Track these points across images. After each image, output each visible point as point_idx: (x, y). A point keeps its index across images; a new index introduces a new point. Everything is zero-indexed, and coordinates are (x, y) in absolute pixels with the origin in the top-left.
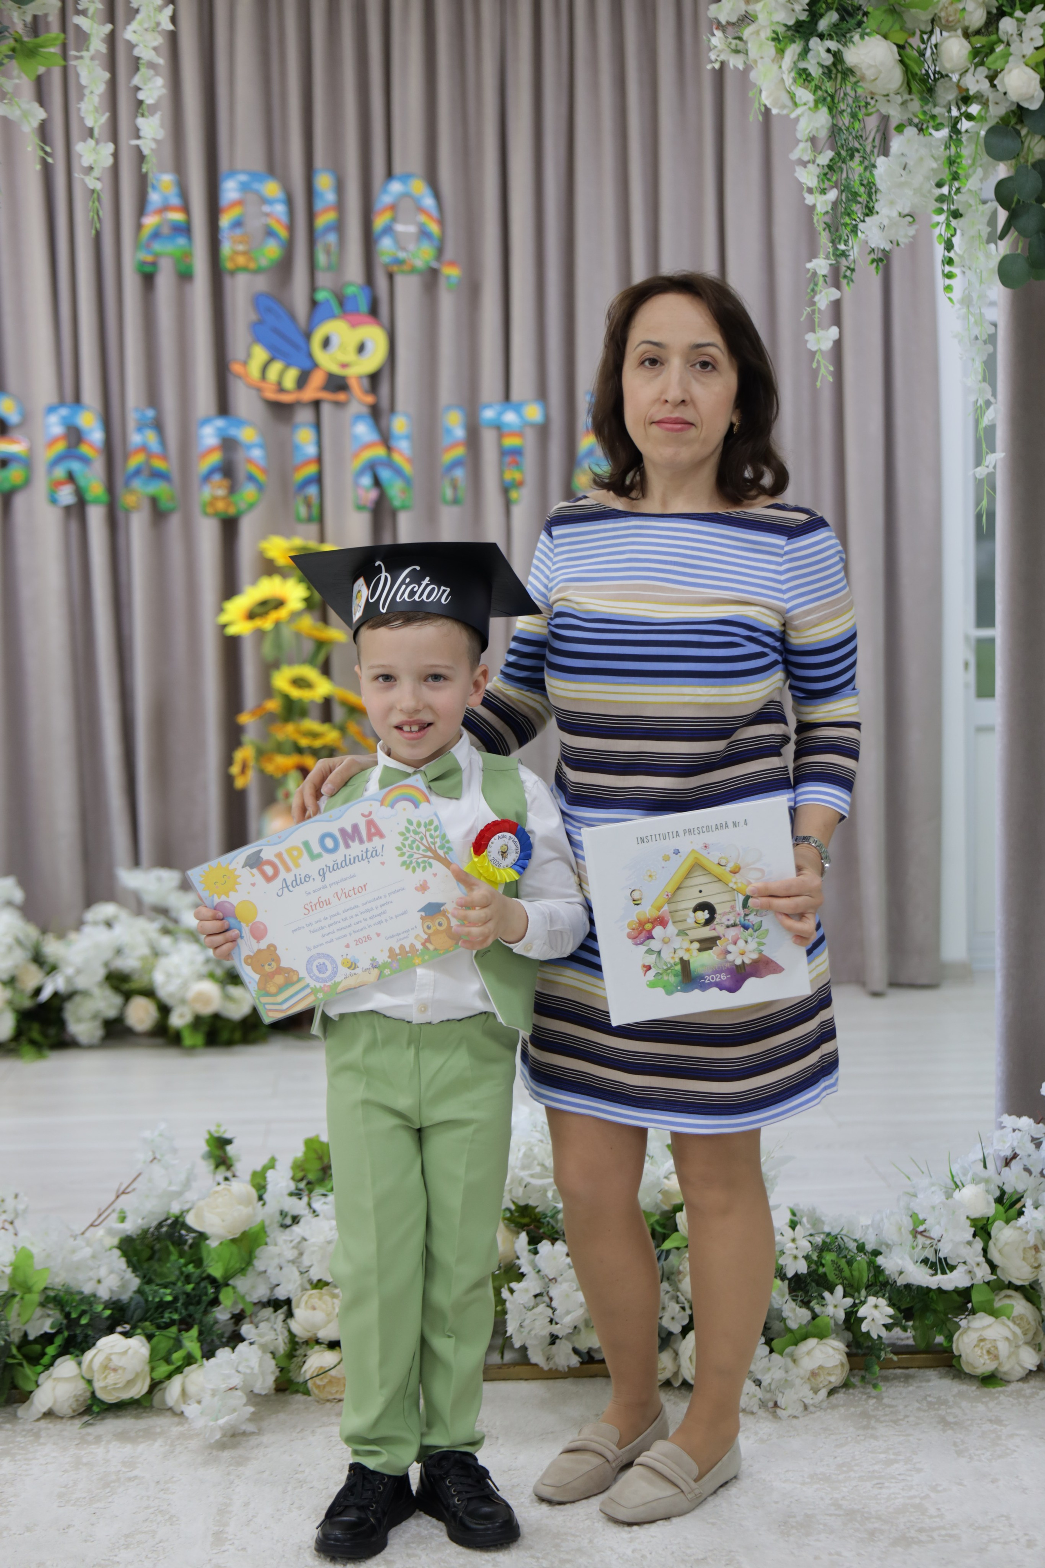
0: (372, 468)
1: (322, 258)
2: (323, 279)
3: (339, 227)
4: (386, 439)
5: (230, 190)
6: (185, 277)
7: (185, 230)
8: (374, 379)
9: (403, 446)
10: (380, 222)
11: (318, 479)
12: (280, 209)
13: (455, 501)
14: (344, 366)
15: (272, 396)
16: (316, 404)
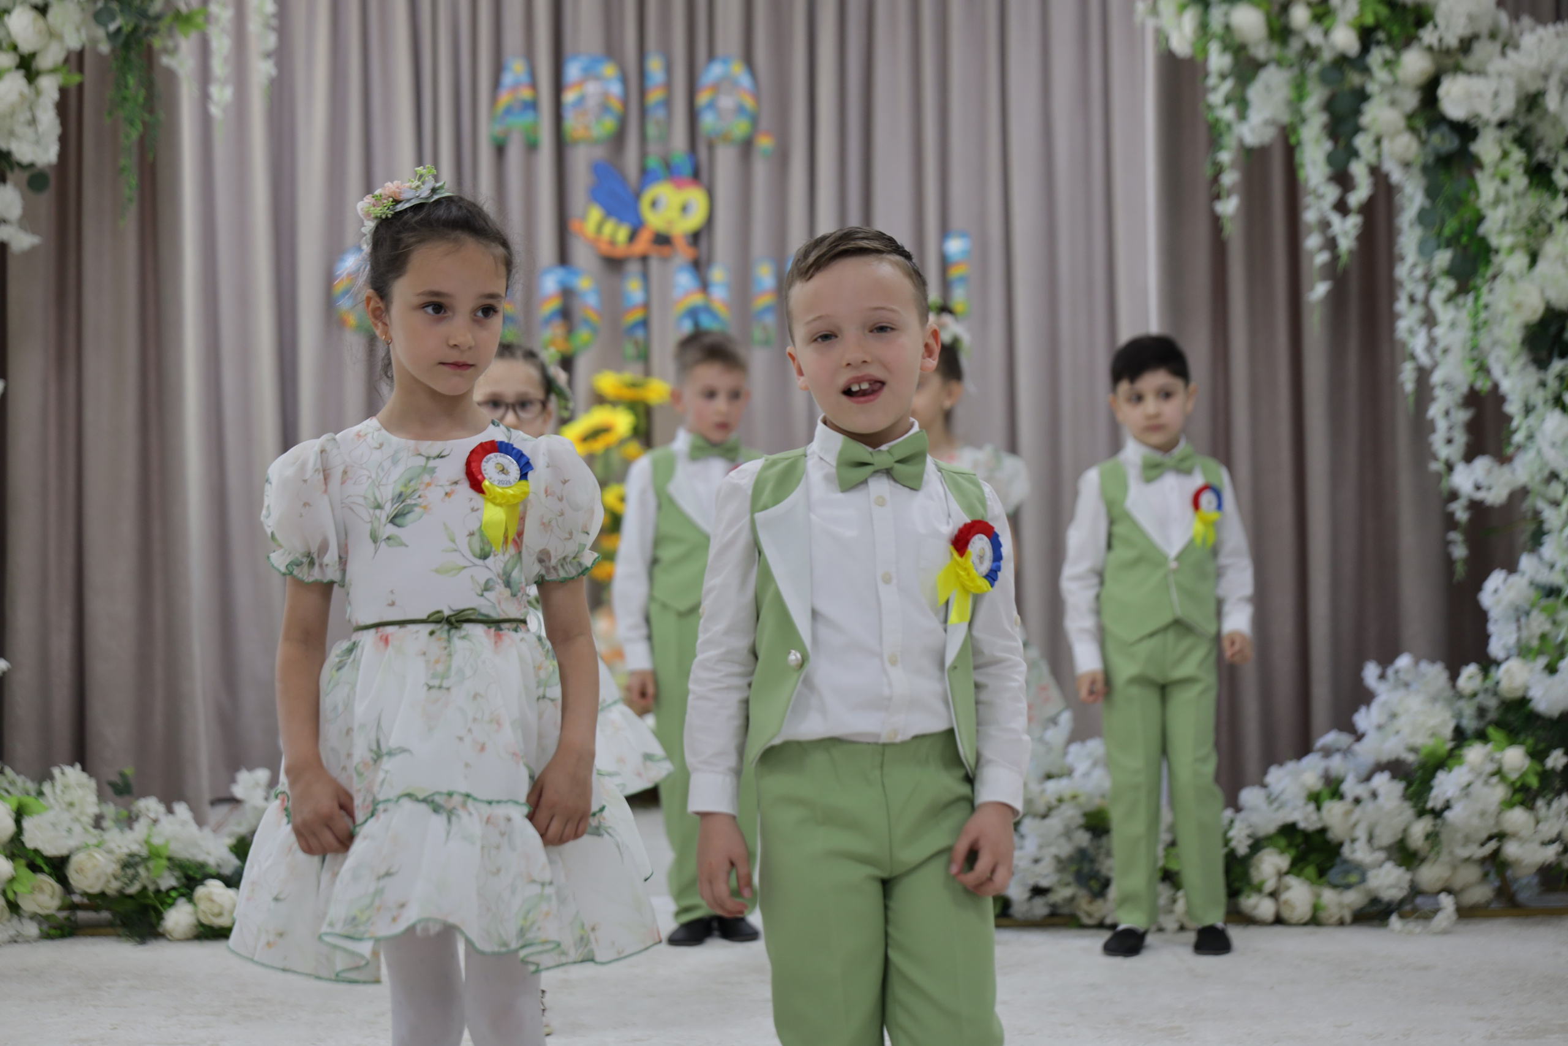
0: (693, 313)
1: (652, 130)
2: (653, 148)
3: (667, 103)
4: (705, 286)
5: (573, 71)
6: (532, 147)
7: (533, 105)
8: (695, 237)
9: (719, 294)
10: (703, 98)
11: (645, 323)
12: (616, 89)
13: (766, 343)
14: (670, 223)
15: (605, 248)
16: (644, 259)
